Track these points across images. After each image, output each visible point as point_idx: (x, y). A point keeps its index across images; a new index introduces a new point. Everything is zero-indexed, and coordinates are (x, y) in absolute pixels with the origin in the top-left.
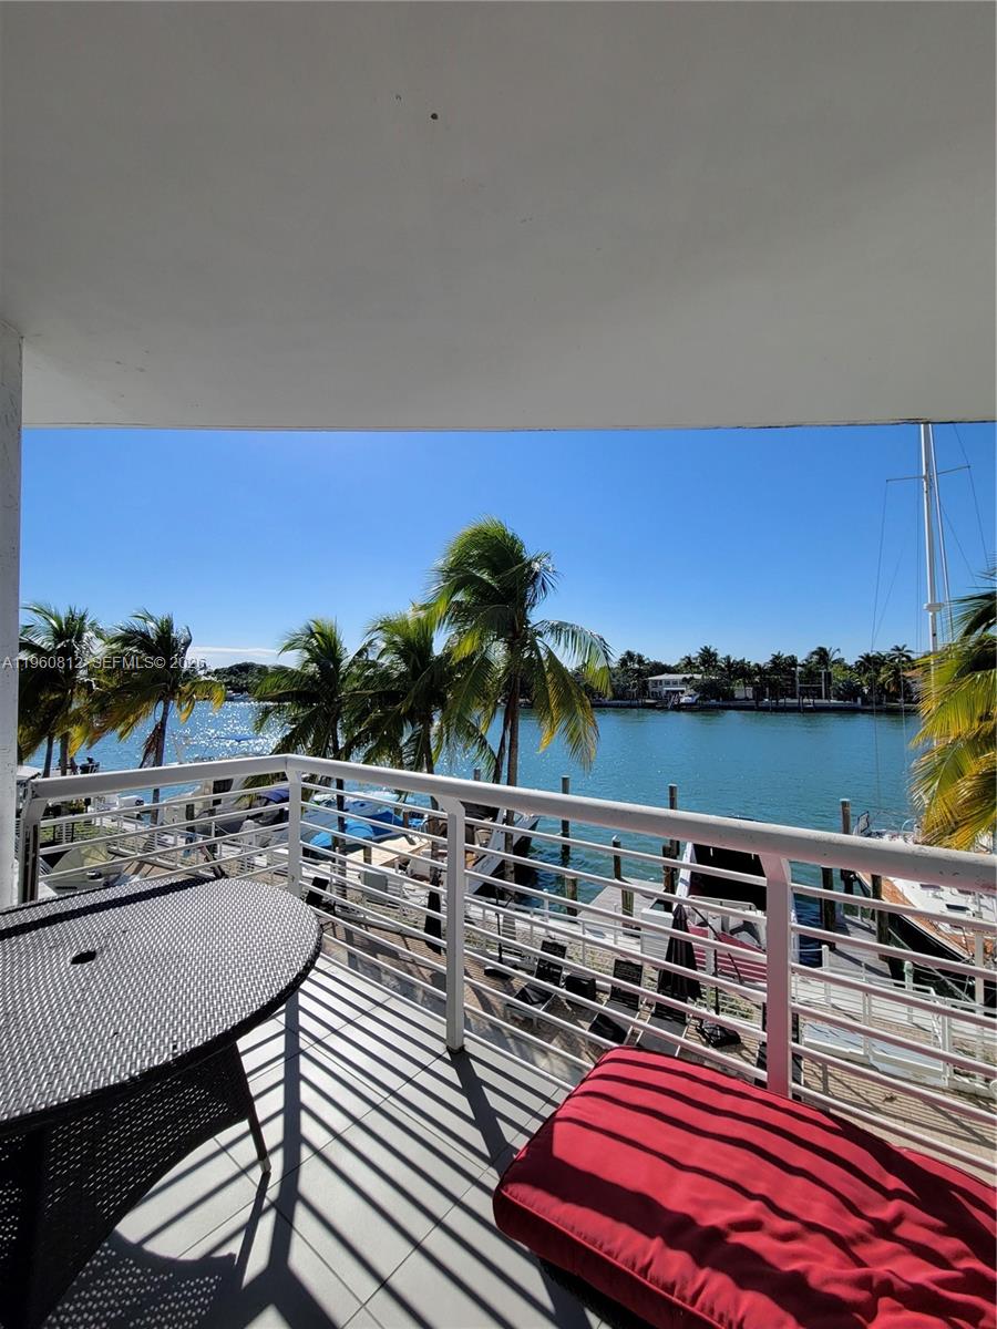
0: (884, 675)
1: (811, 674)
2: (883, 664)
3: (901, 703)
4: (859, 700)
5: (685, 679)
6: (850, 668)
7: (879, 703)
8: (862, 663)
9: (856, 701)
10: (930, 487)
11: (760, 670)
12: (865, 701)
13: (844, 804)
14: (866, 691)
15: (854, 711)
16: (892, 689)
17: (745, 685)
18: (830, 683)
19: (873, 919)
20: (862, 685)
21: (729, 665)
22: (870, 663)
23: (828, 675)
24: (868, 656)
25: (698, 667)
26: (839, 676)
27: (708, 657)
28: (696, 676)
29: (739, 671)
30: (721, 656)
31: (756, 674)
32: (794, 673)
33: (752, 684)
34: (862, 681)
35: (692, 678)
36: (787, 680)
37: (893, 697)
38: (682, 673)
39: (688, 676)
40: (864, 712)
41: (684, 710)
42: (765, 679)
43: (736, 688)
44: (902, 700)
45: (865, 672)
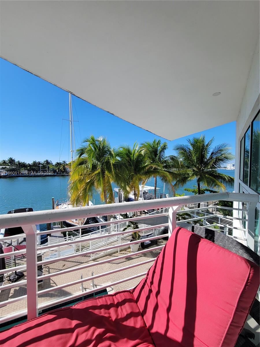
0: (61, 168)
1: (44, 167)
2: (61, 165)
3: (65, 174)
4: (56, 173)
5: (3, 168)
6: (54, 165)
7: (61, 174)
8: (56, 164)
9: (55, 173)
10: (71, 123)
11: (29, 165)
12: (57, 173)
13: (53, 199)
14: (57, 171)
15: (55, 176)
16: (63, 170)
17: (25, 170)
18: (49, 169)
19: (60, 225)
20: (56, 170)
21: (19, 164)
22: (58, 164)
23: (48, 167)
24: (58, 162)
25: (8, 164)
26: (51, 167)
27: (12, 161)
28: (7, 167)
29: (23, 165)
30: (16, 160)
31: (29, 166)
32: (39, 166)
33: (27, 169)
34: (56, 169)
35: (5, 168)
36: (38, 168)
37: (63, 172)
38: (2, 166)
39: (4, 167)
40: (57, 176)
41: (2, 178)
42: (31, 168)
43: (22, 170)
44: (65, 173)
45: (57, 167)
